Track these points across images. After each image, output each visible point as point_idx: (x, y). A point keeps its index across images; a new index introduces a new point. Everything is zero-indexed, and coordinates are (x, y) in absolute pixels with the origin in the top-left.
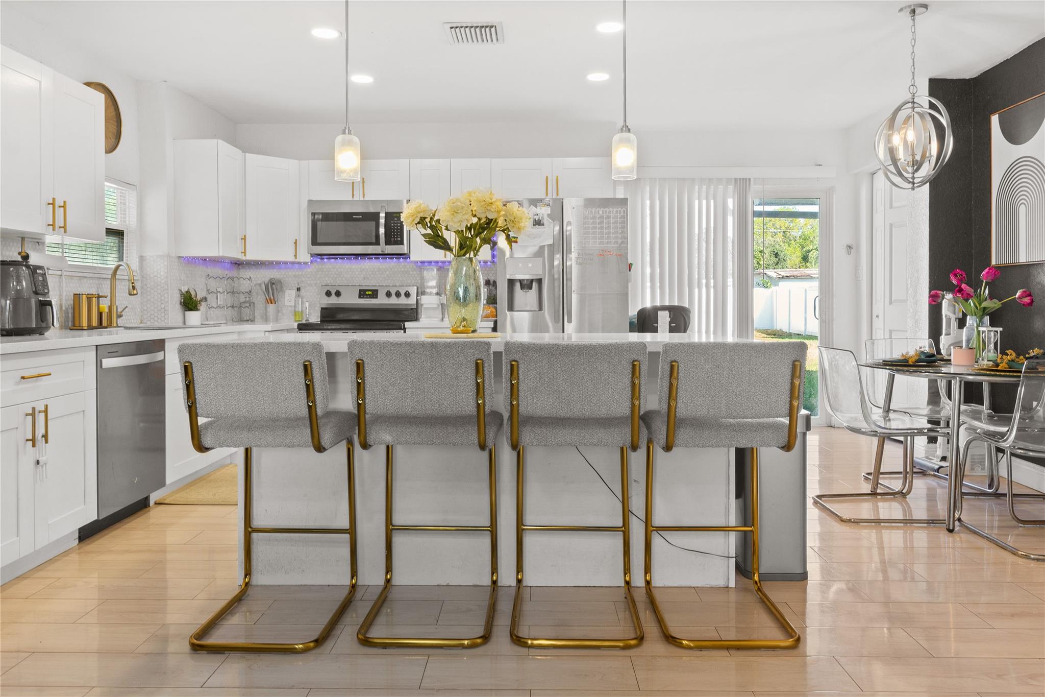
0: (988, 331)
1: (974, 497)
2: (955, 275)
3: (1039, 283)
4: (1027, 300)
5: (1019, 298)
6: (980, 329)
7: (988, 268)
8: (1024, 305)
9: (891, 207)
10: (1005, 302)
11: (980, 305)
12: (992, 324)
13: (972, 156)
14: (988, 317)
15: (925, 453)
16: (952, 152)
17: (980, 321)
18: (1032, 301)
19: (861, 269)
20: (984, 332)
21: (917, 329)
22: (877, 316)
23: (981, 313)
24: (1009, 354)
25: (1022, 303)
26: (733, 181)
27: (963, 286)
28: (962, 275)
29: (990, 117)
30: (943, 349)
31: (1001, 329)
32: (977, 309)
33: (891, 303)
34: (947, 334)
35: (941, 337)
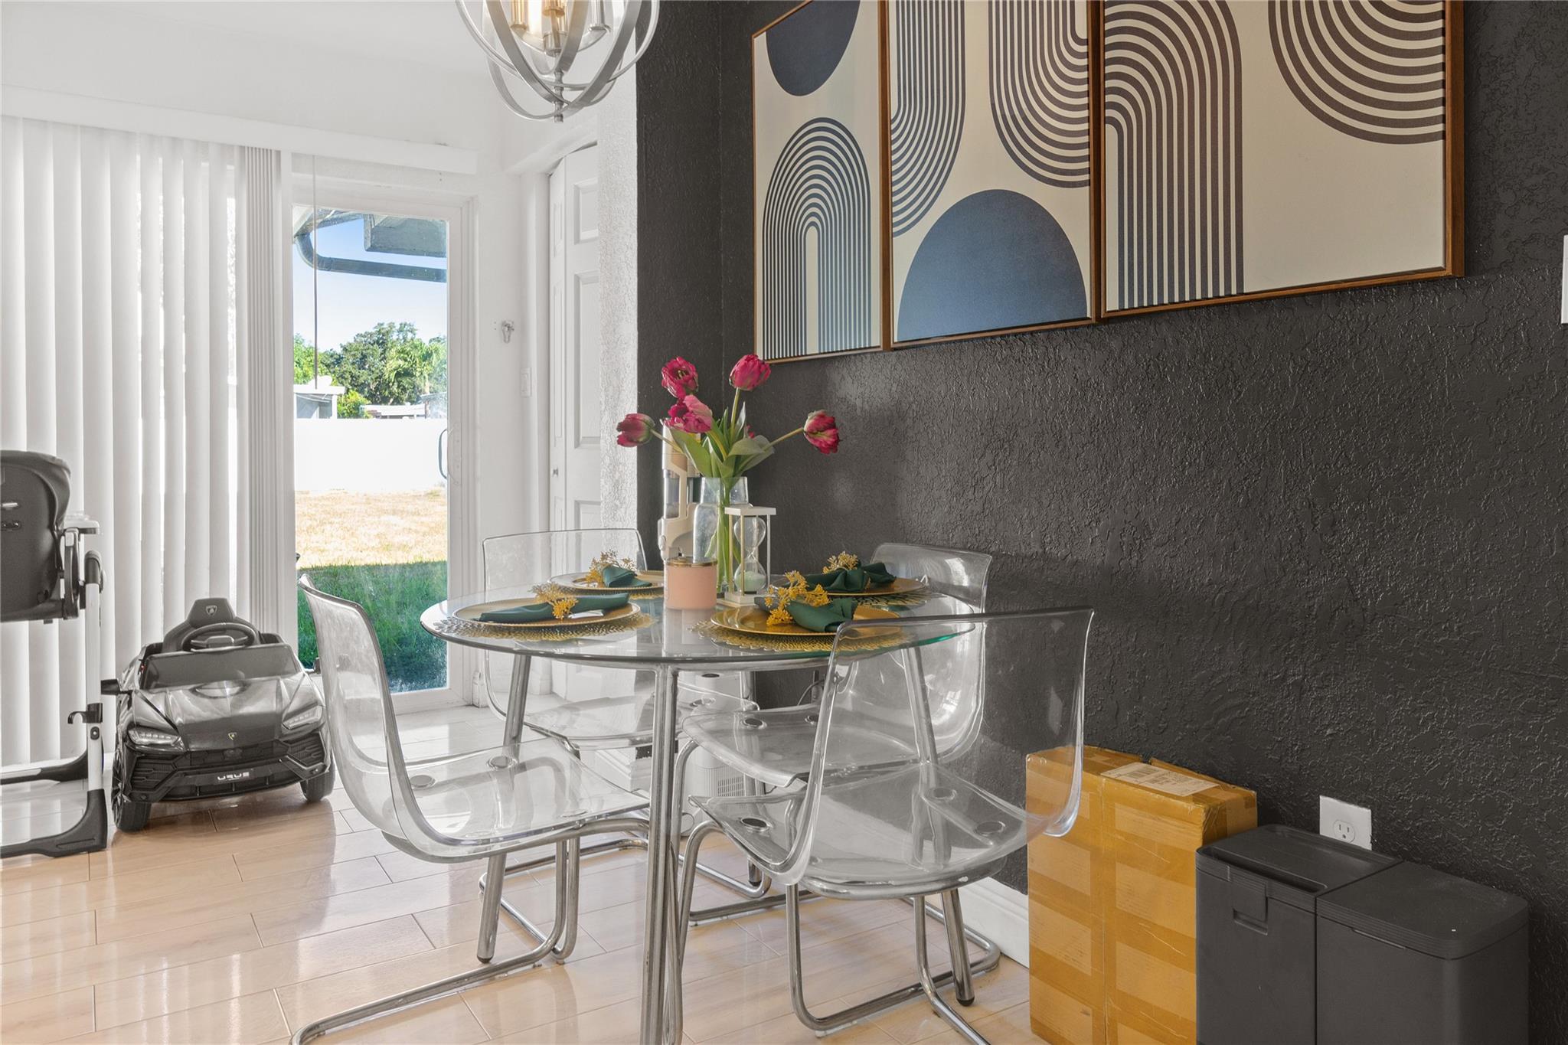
0: (745, 516)
1: (719, 919)
2: (673, 373)
3: (844, 400)
4: (826, 437)
5: (811, 432)
6: (731, 511)
7: (745, 357)
8: (820, 449)
9: (577, 240)
10: (781, 441)
11: (728, 450)
12: (756, 500)
13: (720, 128)
14: (746, 479)
15: (632, 781)
16: (658, 26)
17: (730, 489)
18: (837, 441)
19: (529, 372)
20: (735, 519)
21: (618, 503)
22: (556, 472)
23: (731, 471)
24: (792, 581)
25: (817, 444)
26: (236, 153)
27: (690, 400)
28: (687, 373)
29: (751, 39)
30: (664, 549)
31: (772, 511)
32: (722, 460)
33: (577, 444)
34: (673, 515)
35: (659, 522)
